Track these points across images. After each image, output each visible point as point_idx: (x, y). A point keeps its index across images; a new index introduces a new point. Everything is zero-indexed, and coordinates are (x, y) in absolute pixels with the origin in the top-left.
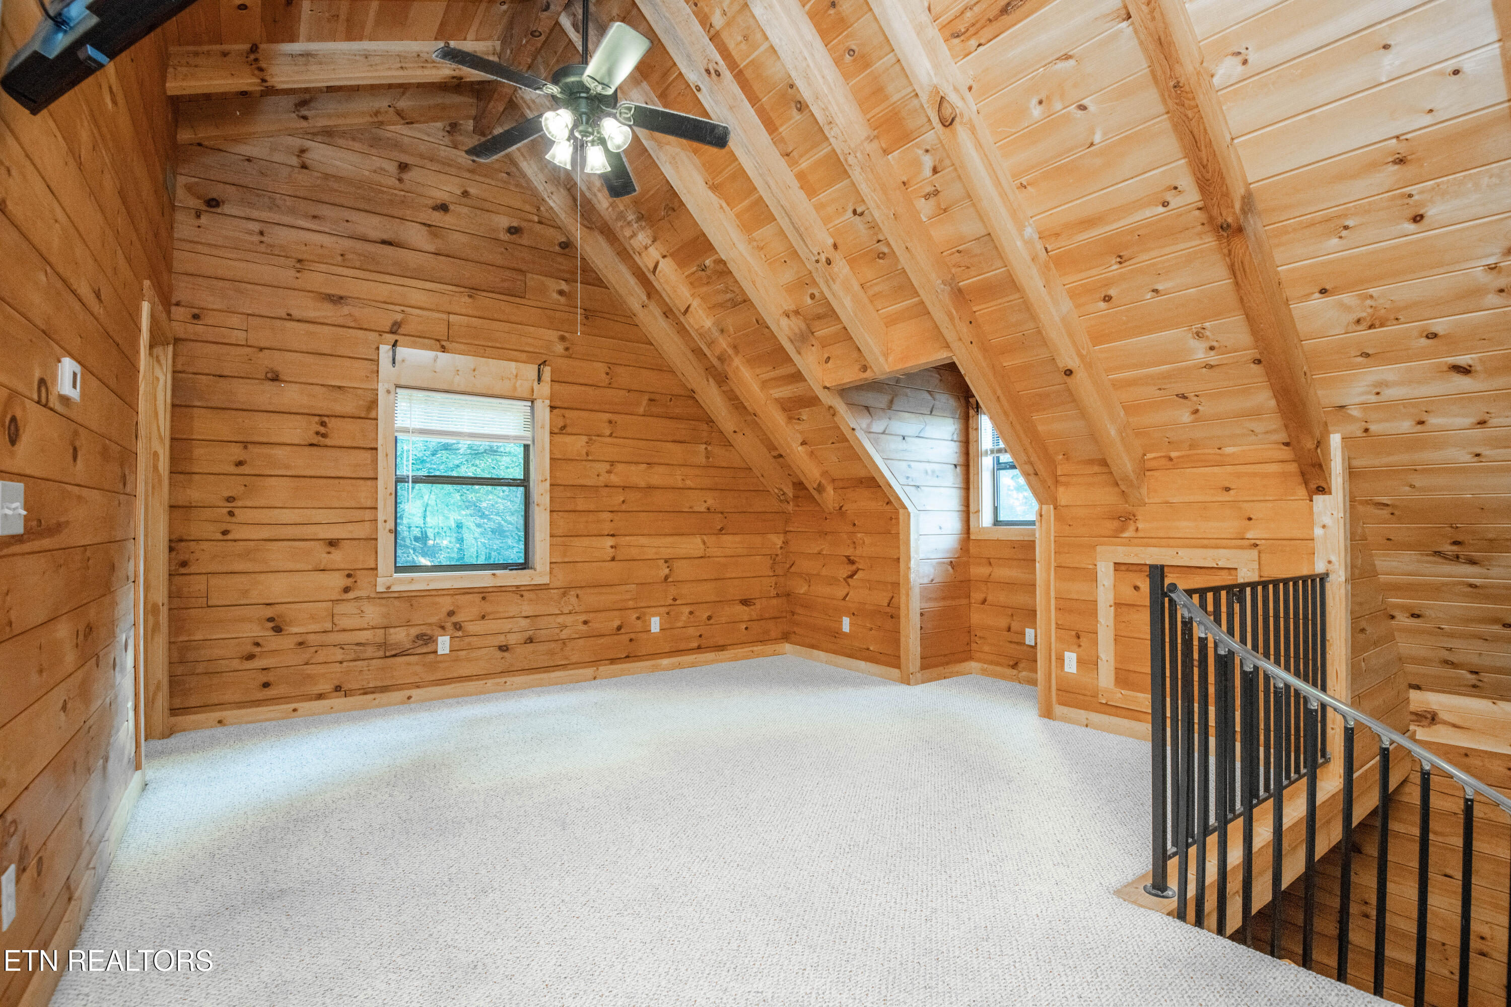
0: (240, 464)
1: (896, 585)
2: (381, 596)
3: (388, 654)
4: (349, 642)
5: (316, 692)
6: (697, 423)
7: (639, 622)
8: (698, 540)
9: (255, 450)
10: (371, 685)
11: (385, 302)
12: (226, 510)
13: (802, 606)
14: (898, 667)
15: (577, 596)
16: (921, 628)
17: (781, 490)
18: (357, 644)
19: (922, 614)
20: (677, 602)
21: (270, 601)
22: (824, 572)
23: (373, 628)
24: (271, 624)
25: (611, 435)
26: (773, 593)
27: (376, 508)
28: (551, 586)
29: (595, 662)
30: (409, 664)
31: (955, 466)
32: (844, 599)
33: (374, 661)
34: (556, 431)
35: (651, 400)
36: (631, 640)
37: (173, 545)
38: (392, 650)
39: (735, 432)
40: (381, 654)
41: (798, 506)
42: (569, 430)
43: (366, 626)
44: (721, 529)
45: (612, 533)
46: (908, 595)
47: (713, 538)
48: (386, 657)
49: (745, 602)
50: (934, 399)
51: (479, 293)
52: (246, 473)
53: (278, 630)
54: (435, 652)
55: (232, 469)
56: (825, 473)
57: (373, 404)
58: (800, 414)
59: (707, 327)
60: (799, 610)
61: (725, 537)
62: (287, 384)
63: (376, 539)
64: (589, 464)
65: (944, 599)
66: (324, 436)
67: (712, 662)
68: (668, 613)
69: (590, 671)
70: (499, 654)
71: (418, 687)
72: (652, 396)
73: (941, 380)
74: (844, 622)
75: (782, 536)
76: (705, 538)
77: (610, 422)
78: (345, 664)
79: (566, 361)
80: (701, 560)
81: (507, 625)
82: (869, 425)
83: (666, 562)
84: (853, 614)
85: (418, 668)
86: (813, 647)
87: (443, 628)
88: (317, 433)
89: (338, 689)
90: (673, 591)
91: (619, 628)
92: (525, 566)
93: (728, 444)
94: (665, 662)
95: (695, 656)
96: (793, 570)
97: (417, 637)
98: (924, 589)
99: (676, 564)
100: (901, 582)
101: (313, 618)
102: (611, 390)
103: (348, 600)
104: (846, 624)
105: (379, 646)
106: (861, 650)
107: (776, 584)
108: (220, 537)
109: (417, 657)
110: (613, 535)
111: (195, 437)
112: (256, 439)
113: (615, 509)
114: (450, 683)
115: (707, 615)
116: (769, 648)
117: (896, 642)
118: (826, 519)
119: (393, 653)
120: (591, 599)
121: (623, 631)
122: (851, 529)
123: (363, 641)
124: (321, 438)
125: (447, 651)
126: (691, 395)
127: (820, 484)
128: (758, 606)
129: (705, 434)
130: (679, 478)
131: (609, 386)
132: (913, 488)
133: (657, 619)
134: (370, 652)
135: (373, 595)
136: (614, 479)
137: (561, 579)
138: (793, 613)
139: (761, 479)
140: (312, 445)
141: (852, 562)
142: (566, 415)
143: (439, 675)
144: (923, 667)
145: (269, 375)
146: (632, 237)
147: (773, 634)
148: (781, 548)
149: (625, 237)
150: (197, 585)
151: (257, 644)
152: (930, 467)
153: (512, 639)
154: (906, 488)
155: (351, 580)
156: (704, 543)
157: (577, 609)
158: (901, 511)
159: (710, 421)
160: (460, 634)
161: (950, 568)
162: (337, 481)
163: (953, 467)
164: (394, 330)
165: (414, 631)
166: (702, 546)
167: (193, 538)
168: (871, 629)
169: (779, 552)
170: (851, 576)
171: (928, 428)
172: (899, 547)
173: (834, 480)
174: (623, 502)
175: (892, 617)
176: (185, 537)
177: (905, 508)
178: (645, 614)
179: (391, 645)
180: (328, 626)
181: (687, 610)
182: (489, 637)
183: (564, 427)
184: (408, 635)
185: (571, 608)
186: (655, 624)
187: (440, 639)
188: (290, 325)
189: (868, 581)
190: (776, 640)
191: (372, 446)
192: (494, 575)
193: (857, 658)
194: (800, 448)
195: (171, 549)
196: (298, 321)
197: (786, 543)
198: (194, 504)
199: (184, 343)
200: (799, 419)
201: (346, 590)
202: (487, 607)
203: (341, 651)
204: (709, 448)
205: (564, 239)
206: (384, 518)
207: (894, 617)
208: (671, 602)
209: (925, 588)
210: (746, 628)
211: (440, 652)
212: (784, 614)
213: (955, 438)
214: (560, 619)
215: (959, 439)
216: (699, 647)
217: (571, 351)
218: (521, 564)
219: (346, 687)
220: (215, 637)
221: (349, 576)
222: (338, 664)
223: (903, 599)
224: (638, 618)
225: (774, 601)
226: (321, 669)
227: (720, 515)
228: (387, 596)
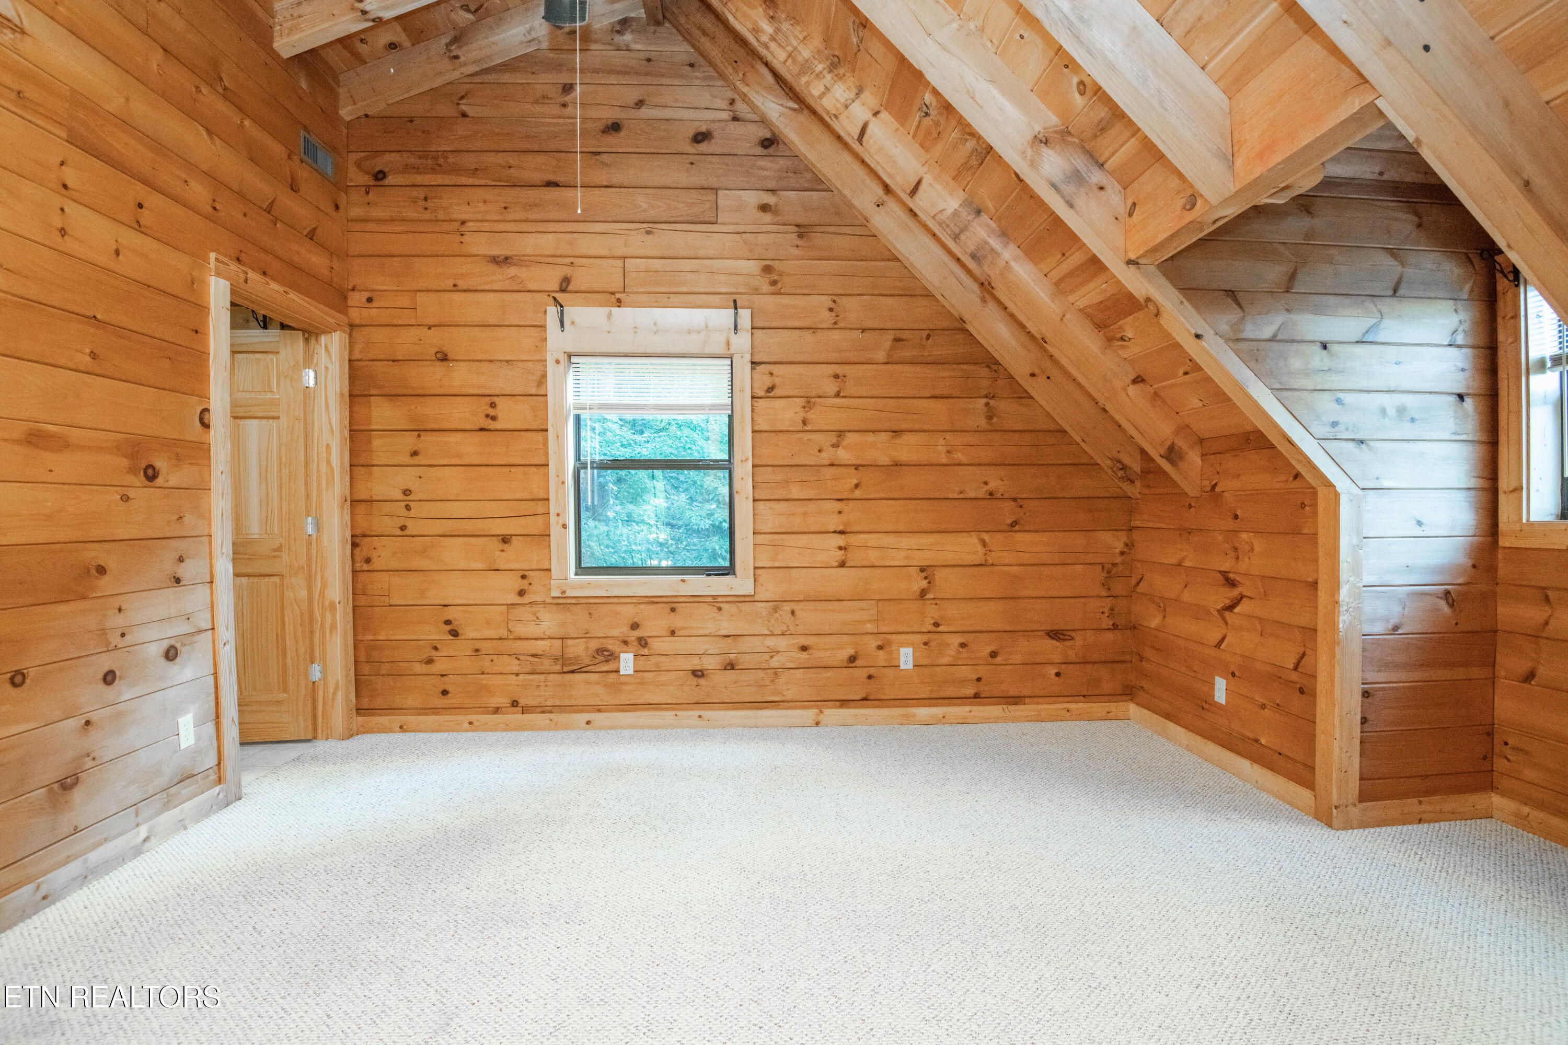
0: (415, 454)
1: (1311, 632)
2: (556, 601)
3: (565, 669)
4: (526, 652)
5: (494, 705)
6: (971, 367)
7: (881, 652)
8: (972, 540)
9: (430, 439)
10: (549, 703)
11: (554, 256)
12: (403, 504)
13: (1154, 648)
14: (1309, 783)
15: (793, 613)
16: (1364, 720)
17: (1120, 462)
18: (534, 655)
19: (1366, 694)
20: (941, 629)
21: (446, 603)
22: (1187, 597)
23: (550, 638)
24: (448, 628)
25: (837, 395)
26: (1107, 623)
27: (548, 499)
28: (757, 598)
29: (820, 703)
30: (589, 683)
31: (1461, 397)
32: (1218, 645)
33: (552, 675)
34: (761, 393)
35: (897, 340)
36: (870, 677)
37: (357, 541)
38: (570, 665)
39: (1033, 375)
40: (558, 668)
41: (1149, 487)
42: (777, 392)
43: (542, 636)
44: (1014, 524)
45: (840, 528)
46: (1332, 655)
47: (1000, 536)
48: (564, 673)
49: (1055, 635)
50: (1403, 264)
51: (658, 226)
52: (422, 463)
53: (455, 634)
54: (618, 671)
55: (407, 460)
56: (1183, 429)
57: (542, 379)
58: (1121, 328)
59: (950, 210)
60: (1149, 653)
61: (1019, 536)
62: (455, 363)
63: (549, 535)
64: (806, 436)
65: (1423, 665)
66: (494, 418)
67: (997, 720)
68: (926, 644)
69: (809, 714)
70: (693, 681)
71: (599, 711)
72: (899, 334)
73: (1419, 226)
74: (1217, 686)
75: (1123, 537)
76: (986, 537)
77: (836, 376)
78: (521, 677)
79: (772, 298)
80: (980, 568)
81: (699, 645)
82: (1236, 327)
83: (922, 570)
84: (1233, 674)
85: (600, 689)
86: (1168, 716)
87: (625, 642)
88: (487, 416)
89: (515, 704)
90: (933, 612)
91: (852, 659)
92: (730, 571)
93: (1024, 396)
94: (923, 712)
95: (967, 708)
96: (1140, 589)
97: (598, 651)
98: (1370, 645)
99: (939, 574)
100: (1320, 626)
101: (488, 622)
102: (836, 332)
103: (523, 605)
104: (1220, 690)
105: (556, 659)
106: (1244, 738)
107: (1112, 609)
108: (399, 532)
109: (597, 675)
110: (842, 532)
111: (373, 427)
112: (428, 427)
113: (844, 496)
114: (635, 710)
115: (989, 649)
116: (1098, 707)
117: (1308, 737)
118: (1190, 506)
119: (571, 668)
120: (810, 616)
121: (858, 663)
122: (1230, 524)
123: (540, 653)
124: (490, 421)
125: (631, 672)
126: (960, 328)
127: (1171, 449)
128: (1079, 641)
129: (985, 383)
130: (943, 449)
131: (835, 326)
132: (1350, 446)
133: (909, 651)
134: (547, 665)
135: (549, 600)
136: (843, 455)
137: (771, 589)
138: (1141, 659)
139: (1082, 444)
140: (482, 429)
141: (1232, 583)
142: (774, 372)
143: (623, 699)
144: (1363, 797)
145: (439, 356)
146: (823, 94)
147: (1107, 687)
148: (1122, 553)
149: (813, 96)
150: (380, 582)
151: (436, 648)
152: (1390, 402)
153: (710, 663)
154: (1331, 446)
155: (526, 582)
156: (984, 544)
157: (793, 630)
158: (1322, 492)
159: (992, 363)
160: (646, 651)
161: (1443, 605)
162: (508, 469)
163: (1453, 399)
164: (563, 288)
165: (594, 644)
166: (980, 548)
167: (374, 533)
168: (1263, 707)
169: (1119, 560)
170: (1230, 608)
171: (1386, 322)
172: (1316, 561)
173: (1202, 441)
174: (857, 486)
175: (1301, 691)
176: (368, 533)
177: (1329, 485)
178: (890, 643)
179: (570, 659)
180: (504, 633)
181: (957, 639)
182: (680, 658)
183: (771, 389)
184: (587, 649)
185: (785, 628)
186: (906, 658)
187: (623, 656)
188: (457, 296)
189: (1260, 619)
190: (1112, 696)
191: (543, 427)
192: (683, 581)
193: (1239, 753)
194: (1132, 390)
195: (354, 545)
196: (465, 291)
197: (1130, 545)
198: (375, 498)
199: (362, 329)
200: (1122, 339)
201: (521, 593)
202: (677, 621)
203: (517, 662)
204: (992, 402)
205: (768, 135)
206: (557, 511)
207: (1306, 691)
208: (932, 628)
209: (1377, 643)
210: (1058, 674)
211: (622, 672)
212: (1128, 658)
213: (1460, 339)
214: (771, 642)
215: (1470, 341)
216: (976, 696)
217: (779, 285)
218: (725, 568)
219: (523, 702)
220: (397, 638)
221: (524, 577)
222: (513, 677)
223: (1323, 659)
224: (880, 648)
225: (1110, 636)
226: (497, 680)
227: (1013, 503)
228: (564, 603)
